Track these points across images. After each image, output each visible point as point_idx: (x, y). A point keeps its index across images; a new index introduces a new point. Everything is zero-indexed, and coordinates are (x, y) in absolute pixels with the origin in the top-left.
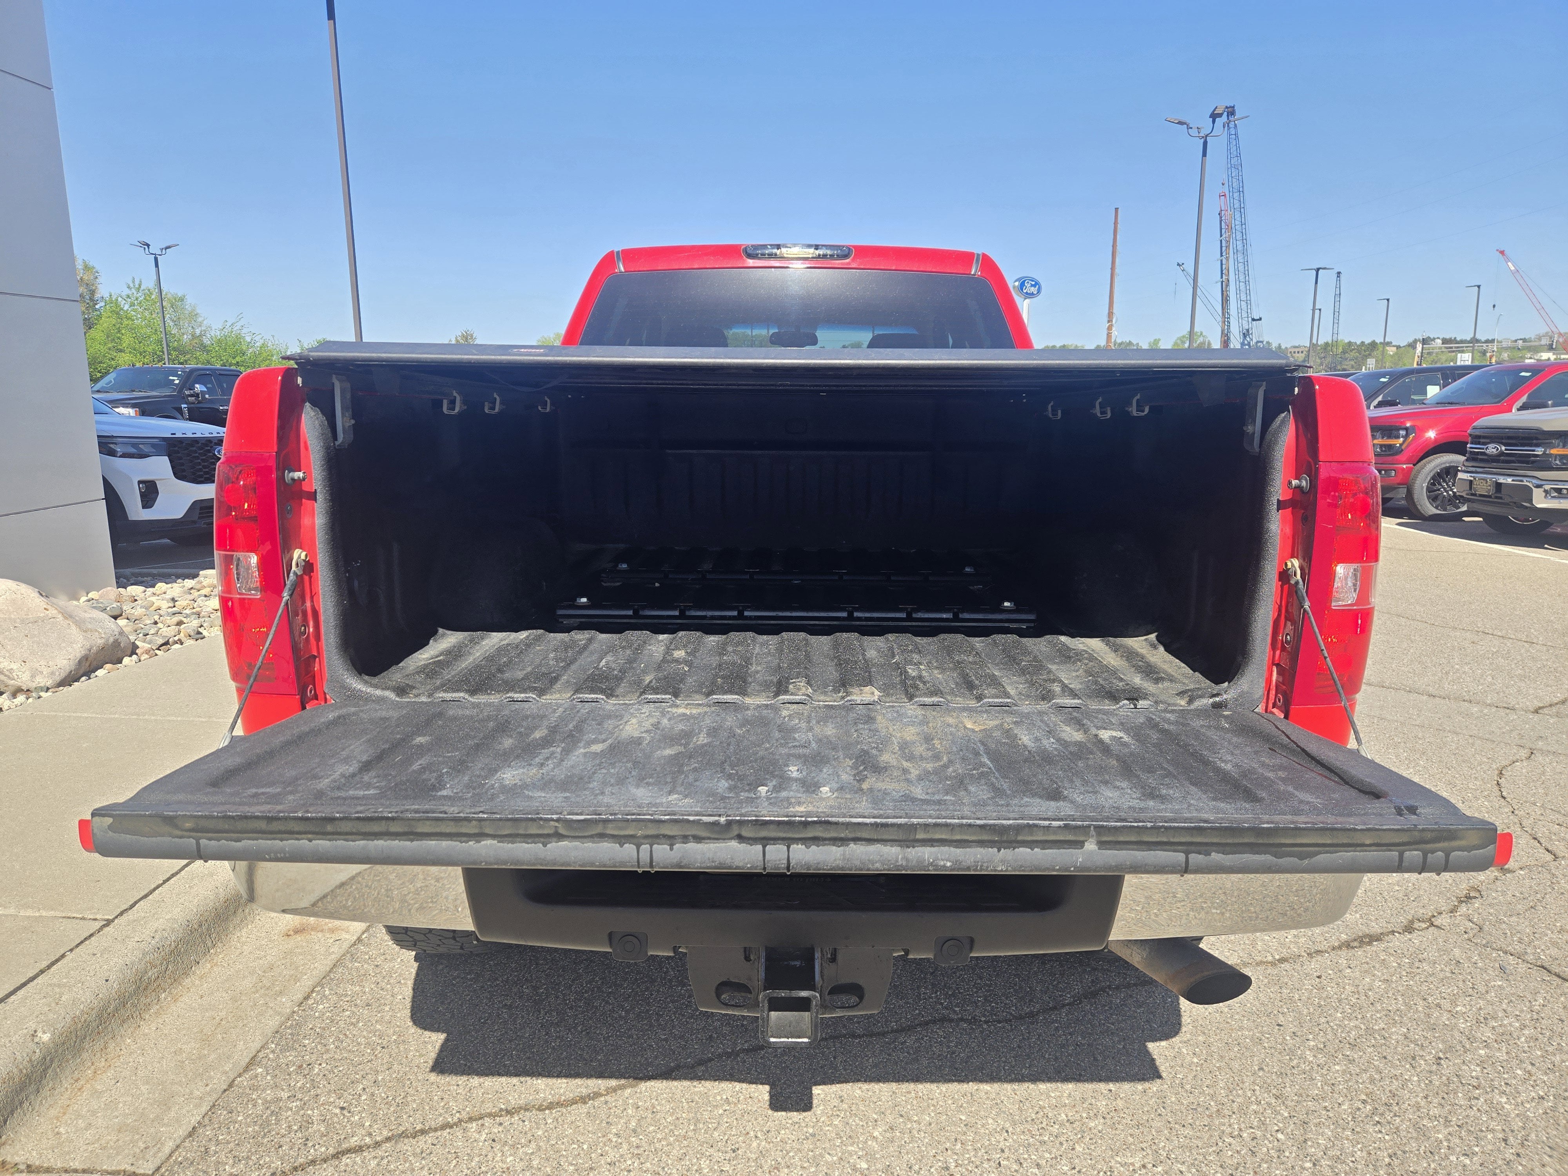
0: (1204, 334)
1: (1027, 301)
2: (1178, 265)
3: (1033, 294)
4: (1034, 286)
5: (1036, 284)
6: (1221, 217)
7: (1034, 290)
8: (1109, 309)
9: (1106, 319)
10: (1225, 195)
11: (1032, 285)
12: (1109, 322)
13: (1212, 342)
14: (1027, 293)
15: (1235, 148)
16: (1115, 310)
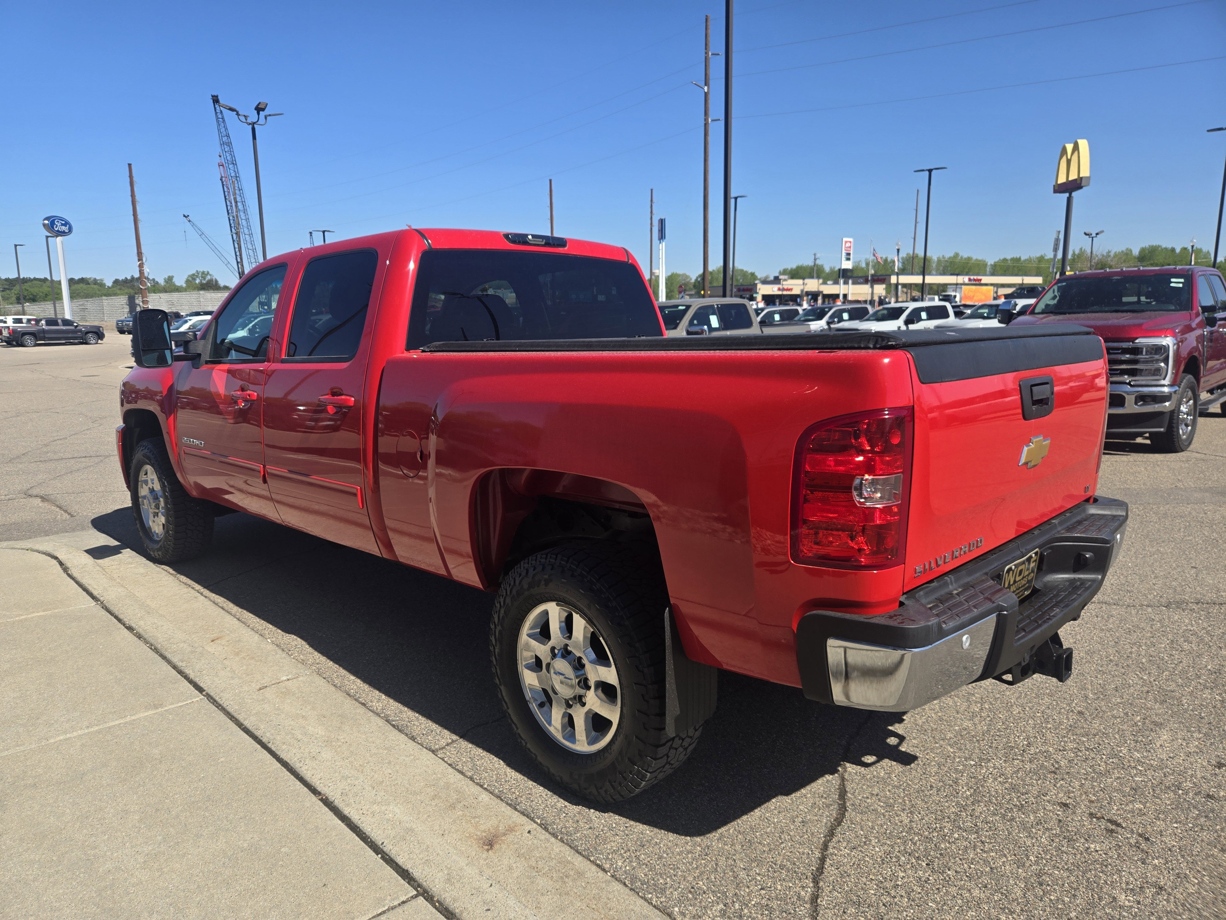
0: (210, 273)
1: (59, 239)
2: (184, 216)
3: (64, 232)
4: (65, 225)
5: (66, 223)
6: (222, 183)
7: (65, 229)
8: (138, 250)
9: (136, 258)
10: (223, 165)
11: (62, 225)
12: (139, 260)
13: (218, 280)
14: (58, 231)
15: (224, 129)
16: (144, 250)
